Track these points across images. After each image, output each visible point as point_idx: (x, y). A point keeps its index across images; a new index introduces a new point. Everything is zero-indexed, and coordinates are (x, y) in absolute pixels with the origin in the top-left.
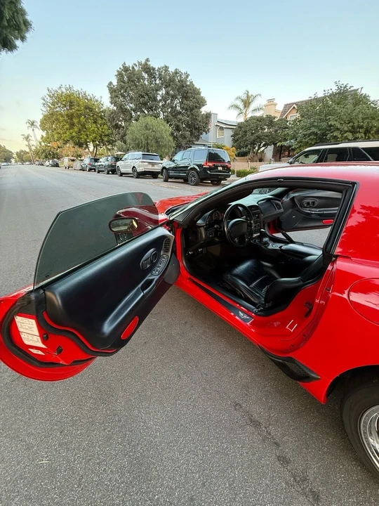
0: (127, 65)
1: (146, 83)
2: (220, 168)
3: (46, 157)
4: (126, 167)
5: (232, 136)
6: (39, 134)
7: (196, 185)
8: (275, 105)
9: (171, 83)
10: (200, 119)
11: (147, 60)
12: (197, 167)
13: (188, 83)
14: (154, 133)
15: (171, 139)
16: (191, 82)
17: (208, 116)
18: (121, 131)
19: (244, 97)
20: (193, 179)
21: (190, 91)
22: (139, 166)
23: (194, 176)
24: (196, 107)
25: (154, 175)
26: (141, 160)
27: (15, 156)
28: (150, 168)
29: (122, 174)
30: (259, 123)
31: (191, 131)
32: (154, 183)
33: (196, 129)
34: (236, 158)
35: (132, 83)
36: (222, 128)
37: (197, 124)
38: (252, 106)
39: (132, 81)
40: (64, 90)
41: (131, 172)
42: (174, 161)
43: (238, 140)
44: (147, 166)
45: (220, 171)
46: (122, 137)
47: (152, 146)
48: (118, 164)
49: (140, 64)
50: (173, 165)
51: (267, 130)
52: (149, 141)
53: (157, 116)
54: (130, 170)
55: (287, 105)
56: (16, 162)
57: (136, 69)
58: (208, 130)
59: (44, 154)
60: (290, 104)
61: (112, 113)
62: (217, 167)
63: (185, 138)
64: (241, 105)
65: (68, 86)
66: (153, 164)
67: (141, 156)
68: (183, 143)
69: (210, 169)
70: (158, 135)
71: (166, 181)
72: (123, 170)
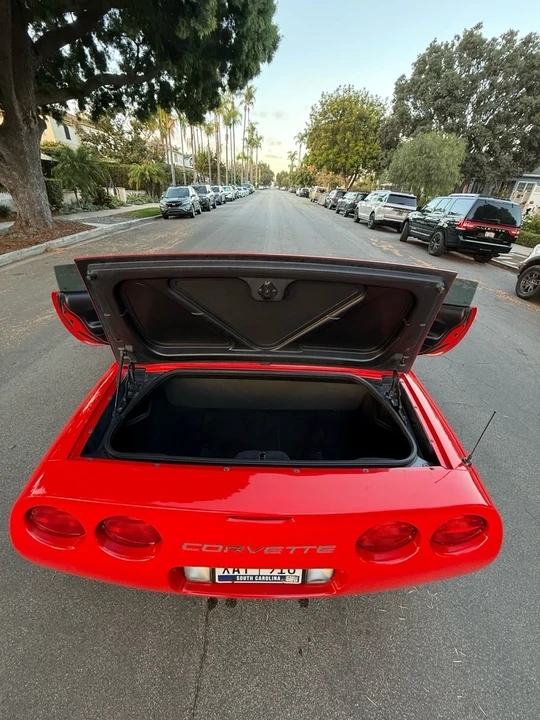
0: (438, 43)
2: (489, 235)
3: (301, 183)
4: (366, 210)
6: (305, 151)
7: (436, 254)
11: (479, 26)
12: (446, 227)
14: (428, 160)
20: (435, 244)
22: (379, 212)
23: (438, 241)
25: (398, 228)
26: (385, 203)
27: (275, 178)
28: (395, 217)
29: (358, 221)
40: (341, 93)
41: (368, 218)
42: (423, 212)
44: (390, 213)
45: (488, 240)
48: (360, 204)
54: (367, 216)
56: (275, 185)
59: (300, 179)
62: (484, 231)
65: (347, 87)
66: (400, 211)
67: (387, 197)
69: (466, 233)
71: (402, 240)
72: (361, 214)
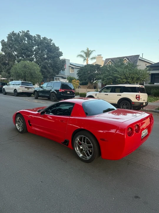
0: (15, 32)
1: (26, 42)
2: (68, 93)
4: (9, 89)
5: (77, 74)
7: (55, 101)
8: (102, 58)
9: (42, 44)
10: (58, 63)
12: (55, 92)
13: (52, 44)
14: (29, 70)
15: (40, 74)
16: (54, 44)
17: (64, 61)
18: (7, 67)
19: (86, 51)
20: (53, 98)
21: (52, 48)
22: (19, 89)
23: (54, 96)
24: (56, 57)
25: (28, 95)
26: (20, 86)
28: (26, 90)
29: (6, 94)
30: (91, 68)
31: (53, 69)
32: (29, 100)
33: (56, 68)
34: (80, 86)
35: (17, 42)
36: (73, 68)
37: (57, 66)
38: (91, 56)
39: (17, 41)
41: (13, 92)
42: (42, 87)
43: (81, 76)
44: (24, 89)
45: (69, 94)
46: (8, 70)
47: (28, 77)
48: (4, 87)
49: (23, 32)
50: (41, 89)
51: (96, 71)
52: (26, 75)
53: (32, 60)
54: (12, 91)
55: (107, 59)
57: (21, 34)
58: (64, 69)
60: (108, 59)
61: (2, 56)
62: (67, 92)
63: (49, 73)
64: (84, 56)
66: (28, 88)
67: (21, 83)
68: (48, 76)
69: (63, 92)
70: (32, 71)
71: (36, 98)
72: (7, 91)
